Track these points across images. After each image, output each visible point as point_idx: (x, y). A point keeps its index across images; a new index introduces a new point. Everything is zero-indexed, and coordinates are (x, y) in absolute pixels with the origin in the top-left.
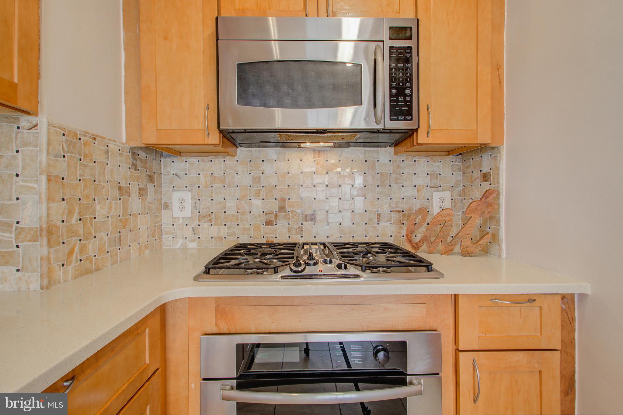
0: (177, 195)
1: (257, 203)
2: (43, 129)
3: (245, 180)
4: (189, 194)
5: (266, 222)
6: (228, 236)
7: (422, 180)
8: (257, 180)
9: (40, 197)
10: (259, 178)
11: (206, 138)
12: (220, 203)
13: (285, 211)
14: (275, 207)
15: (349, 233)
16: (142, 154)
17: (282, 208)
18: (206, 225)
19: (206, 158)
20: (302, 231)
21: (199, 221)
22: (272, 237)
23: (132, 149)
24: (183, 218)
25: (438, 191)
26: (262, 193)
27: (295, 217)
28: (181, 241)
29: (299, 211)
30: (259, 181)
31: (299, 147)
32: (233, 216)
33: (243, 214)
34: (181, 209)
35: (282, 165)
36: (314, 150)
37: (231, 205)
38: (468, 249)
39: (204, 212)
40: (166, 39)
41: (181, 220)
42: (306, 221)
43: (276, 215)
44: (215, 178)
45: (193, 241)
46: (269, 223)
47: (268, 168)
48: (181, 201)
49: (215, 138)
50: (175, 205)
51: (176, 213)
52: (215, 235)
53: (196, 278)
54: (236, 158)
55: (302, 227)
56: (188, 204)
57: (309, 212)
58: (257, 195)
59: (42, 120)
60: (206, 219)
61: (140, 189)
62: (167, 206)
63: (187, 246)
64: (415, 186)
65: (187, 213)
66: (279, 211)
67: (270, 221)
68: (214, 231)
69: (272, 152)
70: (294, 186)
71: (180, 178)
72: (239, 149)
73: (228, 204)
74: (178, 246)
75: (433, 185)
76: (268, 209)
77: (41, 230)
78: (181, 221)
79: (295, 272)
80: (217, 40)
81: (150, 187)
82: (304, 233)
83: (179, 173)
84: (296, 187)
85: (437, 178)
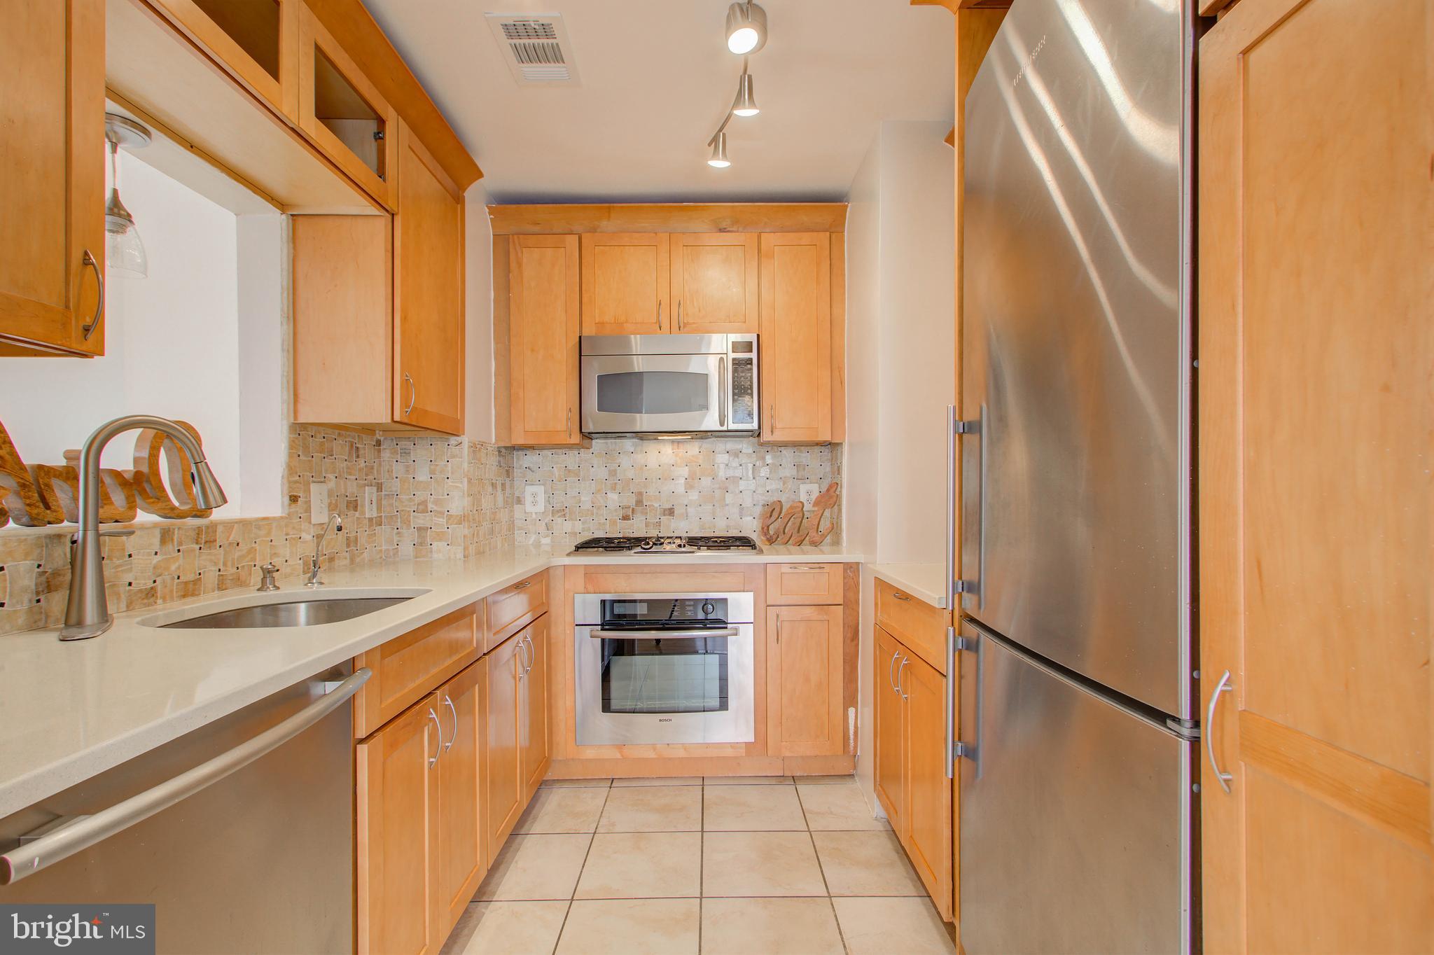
0: (530, 490)
1: (613, 496)
2: (466, 446)
3: (601, 472)
4: (542, 488)
5: (623, 517)
6: (583, 531)
7: (788, 471)
8: (613, 473)
9: (464, 494)
10: (615, 471)
11: (568, 439)
12: (575, 497)
13: (642, 505)
14: (632, 501)
15: (710, 528)
16: (503, 450)
17: (639, 502)
18: (560, 520)
19: (560, 451)
20: (660, 526)
21: (553, 516)
22: (629, 533)
23: (498, 448)
24: (536, 513)
25: (805, 483)
26: (618, 487)
27: (654, 512)
28: (533, 538)
29: (656, 505)
30: (616, 474)
31: (656, 439)
32: (588, 510)
33: (599, 508)
34: (534, 503)
35: (639, 458)
36: (673, 442)
37: (586, 499)
38: (814, 539)
39: (558, 507)
40: (533, 350)
41: (534, 514)
42: (664, 515)
43: (633, 509)
44: (569, 471)
45: (547, 536)
46: (625, 518)
47: (625, 461)
48: (534, 495)
49: (576, 438)
50: (528, 499)
51: (529, 507)
52: (569, 530)
53: (569, 555)
54: (591, 450)
55: (660, 522)
56: (541, 499)
57: (668, 506)
58: (614, 488)
59: (465, 439)
60: (560, 514)
61: (502, 484)
62: (519, 501)
63: (540, 542)
64: (781, 478)
65: (541, 507)
66: (637, 505)
67: (626, 516)
68: (568, 526)
69: (628, 444)
70: (652, 479)
71: (533, 471)
72: (594, 442)
73: (583, 499)
74: (531, 542)
75: (799, 477)
76: (625, 503)
77: (464, 517)
78: (534, 516)
79: (644, 549)
80: (580, 355)
81: (507, 481)
82: (662, 528)
83: (531, 466)
84: (654, 480)
85: (804, 469)
